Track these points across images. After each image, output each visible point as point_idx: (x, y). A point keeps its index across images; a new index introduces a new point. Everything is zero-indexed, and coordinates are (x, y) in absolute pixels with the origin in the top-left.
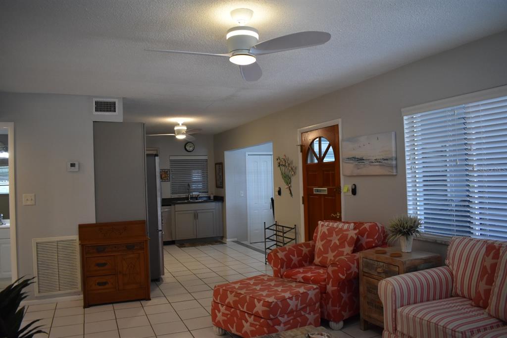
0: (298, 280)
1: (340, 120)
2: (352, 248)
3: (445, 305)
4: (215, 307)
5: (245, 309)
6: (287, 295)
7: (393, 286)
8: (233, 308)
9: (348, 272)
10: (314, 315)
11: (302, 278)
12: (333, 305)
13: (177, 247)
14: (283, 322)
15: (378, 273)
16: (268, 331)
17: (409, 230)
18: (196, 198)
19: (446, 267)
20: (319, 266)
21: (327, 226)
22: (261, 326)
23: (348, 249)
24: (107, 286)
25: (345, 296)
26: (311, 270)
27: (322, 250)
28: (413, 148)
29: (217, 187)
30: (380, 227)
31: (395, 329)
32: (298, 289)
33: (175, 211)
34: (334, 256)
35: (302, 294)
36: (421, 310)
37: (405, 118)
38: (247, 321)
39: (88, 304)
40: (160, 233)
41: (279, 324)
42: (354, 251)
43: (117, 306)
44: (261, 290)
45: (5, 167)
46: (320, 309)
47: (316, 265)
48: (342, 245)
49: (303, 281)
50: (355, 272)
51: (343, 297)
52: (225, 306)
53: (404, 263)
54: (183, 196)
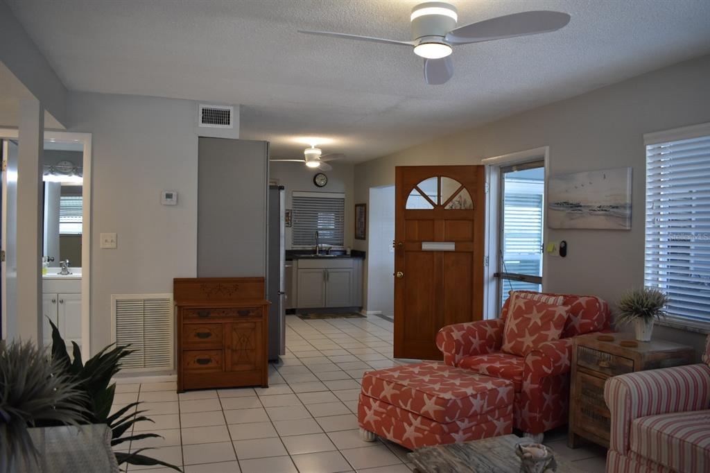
0: (481, 372)
1: (547, 148)
2: (560, 332)
3: (703, 419)
4: (364, 403)
5: (408, 408)
6: (470, 391)
7: (628, 386)
8: (390, 404)
9: (557, 365)
10: (505, 421)
11: (488, 369)
12: (531, 410)
13: (297, 318)
14: (462, 428)
15: (601, 367)
16: (442, 440)
17: (650, 309)
18: (327, 252)
19: (702, 365)
20: (511, 354)
21: (524, 298)
22: (432, 431)
23: (554, 333)
24: (210, 365)
25: (548, 397)
26: (499, 359)
27: (516, 331)
28: (657, 192)
29: (357, 237)
30: (602, 304)
31: (628, 448)
32: (484, 385)
33: (298, 269)
34: (533, 342)
35: (490, 390)
36: (670, 424)
37: (648, 147)
38: (410, 424)
39: (183, 388)
40: (281, 296)
41: (457, 432)
42: (562, 336)
43: (222, 393)
44: (431, 382)
45: (78, 198)
46: (512, 415)
47: (505, 352)
48: (546, 326)
49: (487, 373)
50: (566, 365)
51: (545, 400)
52: (378, 402)
53: (641, 356)
54: (309, 248)
